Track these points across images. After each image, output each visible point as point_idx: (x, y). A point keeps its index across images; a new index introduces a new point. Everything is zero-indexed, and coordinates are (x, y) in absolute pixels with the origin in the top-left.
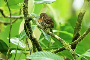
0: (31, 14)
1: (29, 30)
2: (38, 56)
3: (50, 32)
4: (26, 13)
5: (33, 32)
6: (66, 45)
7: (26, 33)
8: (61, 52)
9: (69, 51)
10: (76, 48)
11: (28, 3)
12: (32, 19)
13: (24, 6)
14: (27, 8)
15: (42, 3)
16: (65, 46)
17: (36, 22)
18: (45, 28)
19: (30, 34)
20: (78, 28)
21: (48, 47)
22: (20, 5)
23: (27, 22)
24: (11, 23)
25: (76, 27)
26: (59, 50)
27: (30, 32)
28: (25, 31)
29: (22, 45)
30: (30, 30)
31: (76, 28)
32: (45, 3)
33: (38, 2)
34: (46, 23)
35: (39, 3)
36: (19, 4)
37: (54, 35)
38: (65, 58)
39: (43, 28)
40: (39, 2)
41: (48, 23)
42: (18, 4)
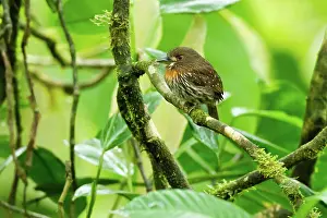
0: (148, 52)
1: (136, 113)
2: (155, 207)
3: (209, 118)
4: (122, 48)
5: (149, 118)
6: (268, 162)
7: (128, 123)
8: (254, 188)
9: (278, 183)
10: (316, 170)
11: (128, 12)
12: (143, 73)
13: (116, 24)
14: (125, 30)
15: (186, 10)
16: (263, 166)
17: (159, 81)
18: (190, 104)
19: (140, 124)
20: (318, 100)
21: (217, 170)
22: (98, 21)
23: (127, 81)
24: (77, 86)
25: (313, 96)
26: (246, 179)
27: (140, 118)
28: (123, 116)
29: (119, 166)
30: (140, 113)
31: (312, 99)
32: (198, 11)
33: (172, 9)
34: (196, 84)
35: (176, 11)
36: (96, 17)
37: (223, 128)
38: (278, 209)
39: (183, 103)
40: (178, 8)
41: (203, 85)
42: (93, 18)
